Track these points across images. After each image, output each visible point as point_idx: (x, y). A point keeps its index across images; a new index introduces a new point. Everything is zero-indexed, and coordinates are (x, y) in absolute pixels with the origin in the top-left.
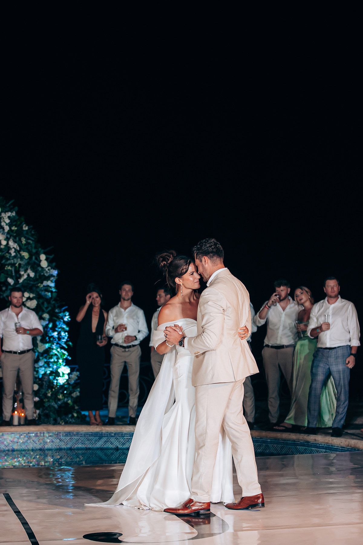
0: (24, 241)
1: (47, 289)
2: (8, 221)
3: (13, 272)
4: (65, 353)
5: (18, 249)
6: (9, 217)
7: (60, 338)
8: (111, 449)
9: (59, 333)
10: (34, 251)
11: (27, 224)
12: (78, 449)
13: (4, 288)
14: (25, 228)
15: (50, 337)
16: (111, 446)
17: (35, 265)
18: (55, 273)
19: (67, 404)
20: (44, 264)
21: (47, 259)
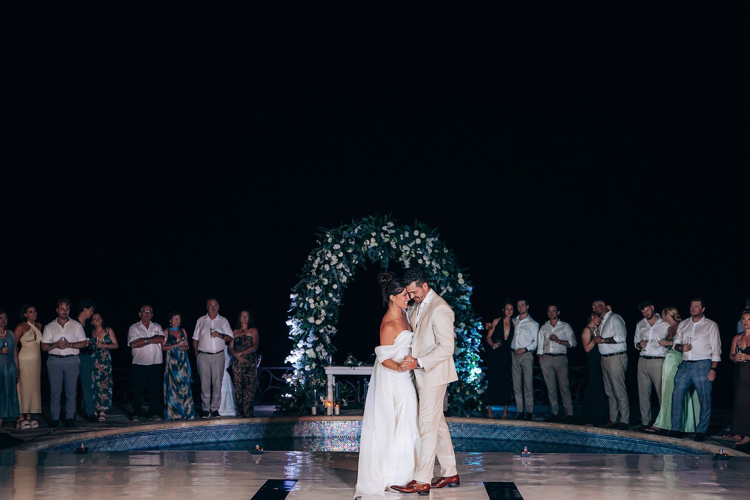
0: (444, 261)
1: (463, 302)
2: (431, 245)
4: (478, 356)
5: (440, 268)
6: (433, 242)
7: (473, 343)
8: (504, 440)
9: (473, 340)
10: (453, 270)
11: (448, 248)
12: (477, 439)
14: (446, 251)
15: (465, 343)
16: (504, 438)
17: (454, 283)
18: (470, 289)
19: (472, 399)
20: (461, 281)
21: (463, 278)
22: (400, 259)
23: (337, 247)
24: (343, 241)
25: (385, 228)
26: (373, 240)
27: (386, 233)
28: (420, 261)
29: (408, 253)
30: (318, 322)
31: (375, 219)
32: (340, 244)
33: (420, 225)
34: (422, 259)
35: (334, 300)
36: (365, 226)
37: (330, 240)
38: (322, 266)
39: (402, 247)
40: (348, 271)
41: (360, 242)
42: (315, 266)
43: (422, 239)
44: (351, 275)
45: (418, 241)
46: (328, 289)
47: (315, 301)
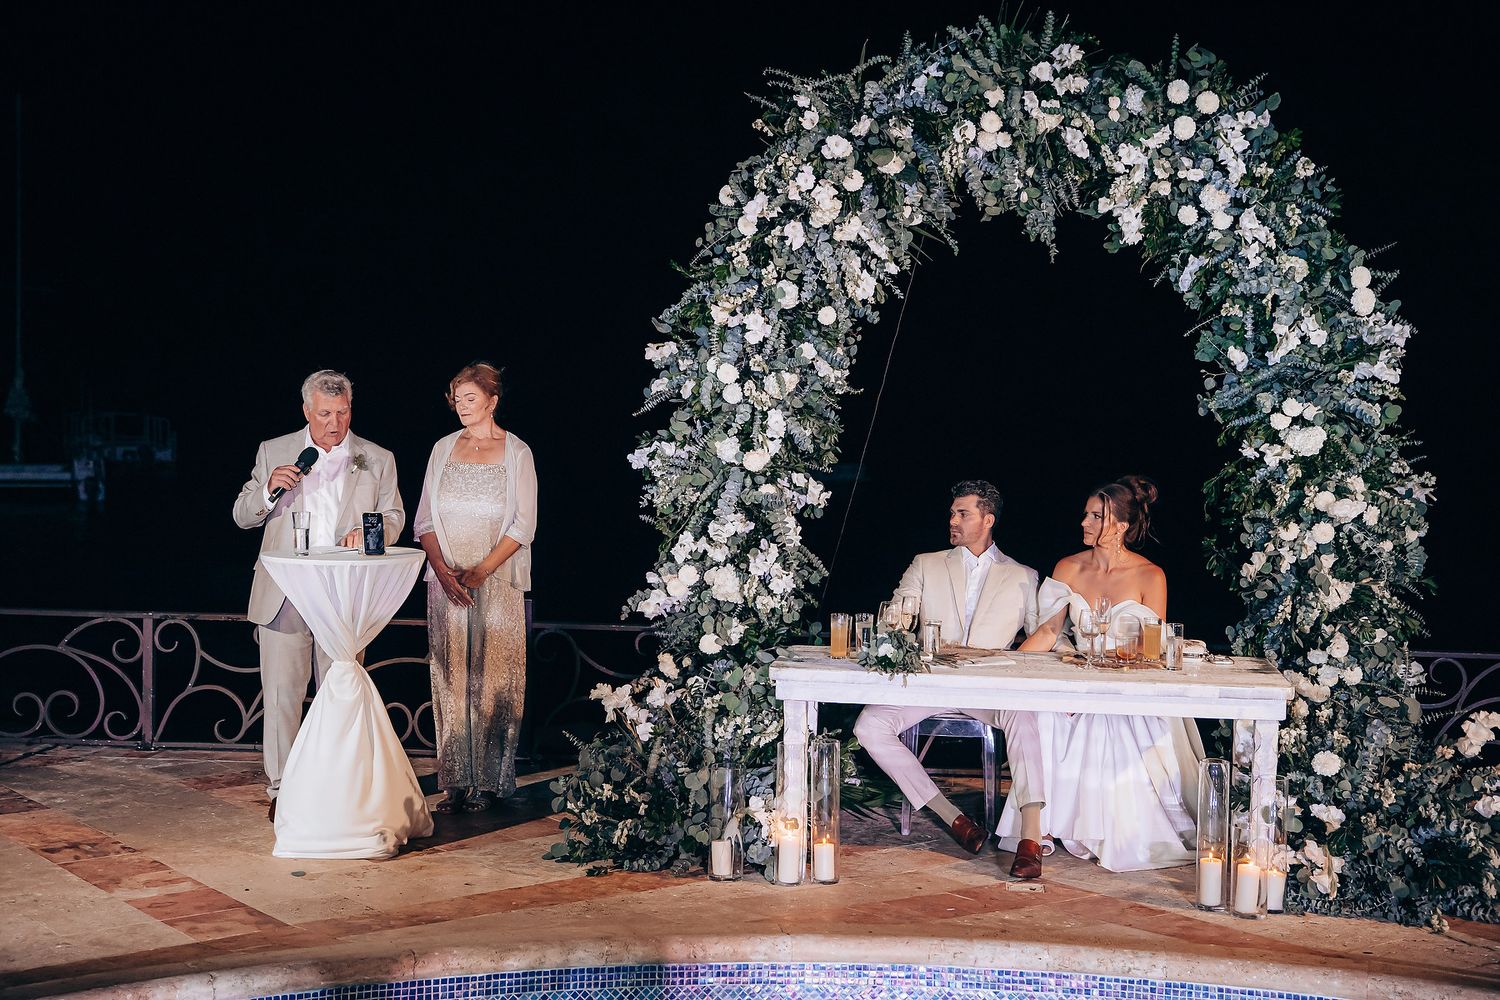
0: (1294, 215)
1: (1369, 389)
2: (1241, 143)
3: (1249, 326)
5: (1272, 244)
6: (1246, 131)
10: (1330, 253)
13: (1210, 383)
14: (1305, 169)
17: (1332, 306)
18: (1400, 333)
19: (1458, 844)
21: (1374, 285)
22: (1104, 205)
23: (838, 147)
24: (863, 127)
25: (1042, 72)
26: (991, 122)
27: (1044, 91)
28: (1188, 215)
29: (1139, 176)
30: (756, 461)
31: (1003, 29)
32: (850, 137)
33: (1196, 58)
34: (1196, 203)
35: (823, 369)
36: (958, 62)
37: (810, 120)
38: (776, 231)
39: (1114, 150)
40: (881, 250)
41: (930, 130)
42: (747, 227)
43: (1201, 119)
44: (893, 269)
45: (1185, 128)
46: (798, 322)
47: (745, 374)
